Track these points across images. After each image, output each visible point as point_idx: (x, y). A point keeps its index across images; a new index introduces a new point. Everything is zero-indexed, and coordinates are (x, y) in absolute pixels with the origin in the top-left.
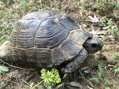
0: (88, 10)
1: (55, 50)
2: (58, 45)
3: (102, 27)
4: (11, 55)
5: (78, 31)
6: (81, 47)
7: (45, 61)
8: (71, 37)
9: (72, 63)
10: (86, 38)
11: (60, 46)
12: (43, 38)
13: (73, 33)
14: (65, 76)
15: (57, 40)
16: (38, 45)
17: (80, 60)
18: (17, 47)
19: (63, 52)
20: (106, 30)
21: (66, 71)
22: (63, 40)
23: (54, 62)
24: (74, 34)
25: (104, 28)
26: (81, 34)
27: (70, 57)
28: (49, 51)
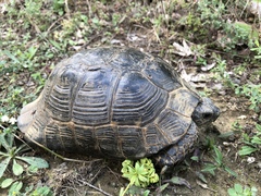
0: (169, 29)
1: (149, 128)
2: (154, 119)
3: (199, 66)
4: (55, 138)
5: (181, 91)
6: (189, 120)
7: (132, 148)
8: (172, 103)
9: (176, 148)
10: (195, 104)
11: (156, 121)
12: (128, 107)
13: (174, 96)
14: (164, 169)
15: (150, 111)
16: (119, 120)
17: (188, 142)
18: (72, 123)
19: (163, 130)
20: (208, 71)
21: (167, 162)
22: (161, 110)
23: (147, 148)
24: (177, 98)
25: (204, 69)
26: (187, 97)
27: (175, 139)
28: (139, 130)
